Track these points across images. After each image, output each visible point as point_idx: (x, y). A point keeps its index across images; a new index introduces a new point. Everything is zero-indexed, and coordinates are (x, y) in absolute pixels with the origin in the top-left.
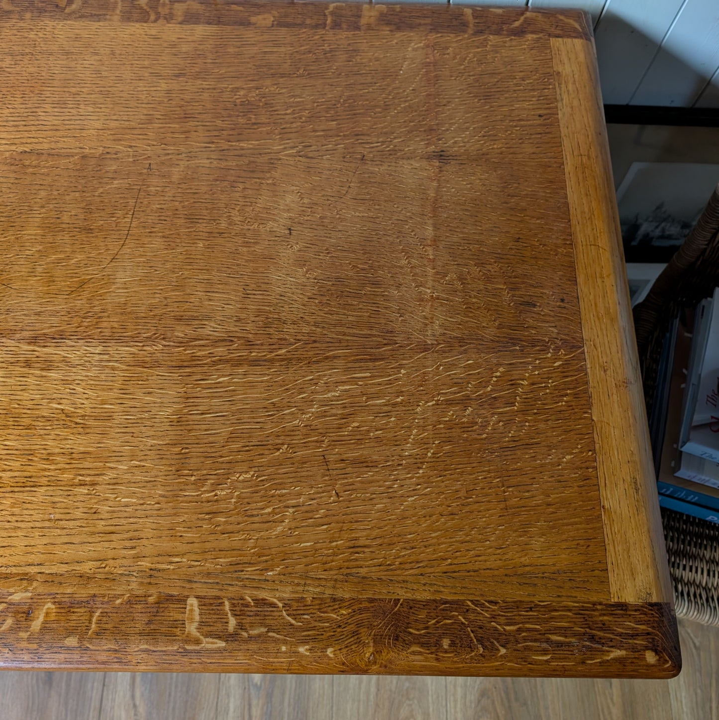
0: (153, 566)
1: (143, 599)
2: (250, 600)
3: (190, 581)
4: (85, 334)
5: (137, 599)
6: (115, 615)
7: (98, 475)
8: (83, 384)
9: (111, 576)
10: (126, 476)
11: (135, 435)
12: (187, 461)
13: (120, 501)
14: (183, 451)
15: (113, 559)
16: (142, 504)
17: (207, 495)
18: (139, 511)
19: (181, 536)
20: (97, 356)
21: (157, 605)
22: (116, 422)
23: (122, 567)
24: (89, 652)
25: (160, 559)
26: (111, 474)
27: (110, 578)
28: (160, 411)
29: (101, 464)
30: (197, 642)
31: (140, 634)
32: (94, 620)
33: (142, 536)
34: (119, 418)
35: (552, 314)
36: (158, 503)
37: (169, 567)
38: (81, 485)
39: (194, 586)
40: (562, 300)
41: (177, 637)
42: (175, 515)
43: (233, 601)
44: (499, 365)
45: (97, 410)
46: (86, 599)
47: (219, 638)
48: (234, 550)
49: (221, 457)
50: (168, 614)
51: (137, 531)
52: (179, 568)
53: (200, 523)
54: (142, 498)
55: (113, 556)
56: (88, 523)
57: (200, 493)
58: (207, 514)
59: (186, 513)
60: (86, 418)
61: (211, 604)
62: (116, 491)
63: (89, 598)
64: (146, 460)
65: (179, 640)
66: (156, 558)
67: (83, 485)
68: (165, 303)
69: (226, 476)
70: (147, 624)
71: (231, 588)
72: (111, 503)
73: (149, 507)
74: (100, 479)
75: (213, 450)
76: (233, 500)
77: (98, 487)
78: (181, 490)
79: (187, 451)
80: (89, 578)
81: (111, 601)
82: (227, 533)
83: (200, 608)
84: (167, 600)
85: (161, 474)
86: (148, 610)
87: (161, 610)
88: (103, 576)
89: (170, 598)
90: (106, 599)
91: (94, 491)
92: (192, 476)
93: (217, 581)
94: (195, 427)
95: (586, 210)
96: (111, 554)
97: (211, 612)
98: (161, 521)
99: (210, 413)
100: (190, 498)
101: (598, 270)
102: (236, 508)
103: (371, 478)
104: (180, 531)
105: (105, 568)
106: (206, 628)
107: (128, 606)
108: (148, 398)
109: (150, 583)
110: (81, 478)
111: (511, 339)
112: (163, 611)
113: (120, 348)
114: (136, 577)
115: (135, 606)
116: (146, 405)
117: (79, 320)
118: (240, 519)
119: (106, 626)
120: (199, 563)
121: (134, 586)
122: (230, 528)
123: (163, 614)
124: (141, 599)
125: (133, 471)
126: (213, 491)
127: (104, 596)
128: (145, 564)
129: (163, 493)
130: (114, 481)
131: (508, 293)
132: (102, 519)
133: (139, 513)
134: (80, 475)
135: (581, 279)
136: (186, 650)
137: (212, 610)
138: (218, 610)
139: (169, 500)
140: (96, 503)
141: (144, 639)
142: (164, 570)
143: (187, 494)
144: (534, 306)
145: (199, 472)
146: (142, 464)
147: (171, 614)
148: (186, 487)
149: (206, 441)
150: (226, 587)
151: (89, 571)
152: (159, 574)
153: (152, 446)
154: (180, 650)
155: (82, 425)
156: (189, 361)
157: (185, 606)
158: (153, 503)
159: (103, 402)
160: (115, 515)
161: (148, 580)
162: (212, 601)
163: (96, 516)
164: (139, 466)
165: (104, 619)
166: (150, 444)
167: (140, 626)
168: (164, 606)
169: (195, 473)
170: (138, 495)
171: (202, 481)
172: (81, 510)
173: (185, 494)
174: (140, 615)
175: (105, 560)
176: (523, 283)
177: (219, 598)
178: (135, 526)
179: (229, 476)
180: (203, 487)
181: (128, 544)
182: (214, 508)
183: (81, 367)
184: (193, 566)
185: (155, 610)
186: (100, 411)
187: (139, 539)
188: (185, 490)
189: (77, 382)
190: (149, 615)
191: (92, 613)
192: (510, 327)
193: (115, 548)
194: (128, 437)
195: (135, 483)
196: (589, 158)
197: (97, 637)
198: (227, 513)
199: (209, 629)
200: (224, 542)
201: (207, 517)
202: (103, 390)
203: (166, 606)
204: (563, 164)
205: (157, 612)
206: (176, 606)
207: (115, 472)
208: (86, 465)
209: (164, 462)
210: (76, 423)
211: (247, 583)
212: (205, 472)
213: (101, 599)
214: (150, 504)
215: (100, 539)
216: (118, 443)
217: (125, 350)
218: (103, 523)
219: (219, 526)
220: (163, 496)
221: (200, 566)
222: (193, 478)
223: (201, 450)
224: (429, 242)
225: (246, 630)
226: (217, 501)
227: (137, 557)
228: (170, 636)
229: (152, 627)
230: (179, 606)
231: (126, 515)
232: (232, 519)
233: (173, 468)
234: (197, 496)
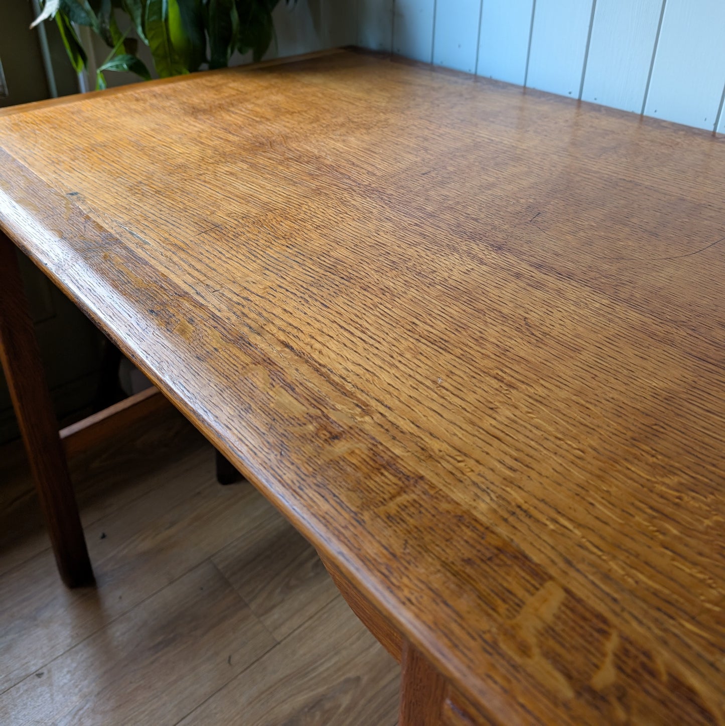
0: (525, 506)
1: (482, 529)
2: (662, 668)
3: (569, 563)
4: (597, 286)
5: (473, 522)
6: (429, 516)
7: (523, 382)
8: (566, 314)
9: (459, 475)
10: (558, 404)
11: (596, 378)
12: (656, 439)
13: (532, 418)
14: (655, 427)
15: (478, 461)
16: (560, 439)
17: (664, 488)
18: (548, 442)
19: (592, 504)
20: (599, 304)
21: (496, 551)
22: (581, 357)
23: (482, 476)
24: (360, 528)
25: (541, 505)
26: (541, 391)
27: (457, 477)
28: (646, 378)
29: (534, 376)
30: (524, 650)
31: (444, 564)
32: (399, 500)
33: (534, 465)
34: (585, 356)
36: (583, 452)
37: (548, 523)
38: (495, 378)
39: (573, 573)
41: (495, 615)
42: (599, 477)
43: (628, 646)
45: (565, 338)
46: (409, 474)
47: (569, 676)
48: (672, 579)
49: (714, 465)
50: (503, 574)
51: (531, 457)
52: (563, 535)
53: (632, 510)
54: (563, 433)
55: (478, 458)
56: (474, 411)
57: (653, 479)
58: (651, 508)
59: (617, 486)
60: (548, 336)
61: (584, 619)
62: (534, 408)
63: (413, 476)
64: (596, 405)
65: (495, 620)
66: (536, 502)
67: (498, 380)
68: (715, 308)
69: (710, 490)
70: (463, 560)
71: (635, 624)
72: (517, 413)
73: (565, 446)
74: (524, 386)
75: (703, 451)
76: (707, 522)
77: (514, 391)
78: (626, 459)
79: (662, 430)
80: (431, 456)
81: (437, 498)
82: (672, 551)
83: (563, 608)
84: (516, 557)
85: (608, 428)
86: (479, 547)
87: (498, 561)
88: (449, 467)
89: (521, 558)
90: (432, 492)
91: (507, 392)
92: (653, 456)
93: (616, 596)
94: (688, 416)
96: (478, 454)
97: (578, 628)
98: (575, 472)
99: (721, 417)
100: (634, 476)
102: (706, 533)
104: (595, 499)
105: (459, 462)
106: (552, 643)
107: (455, 521)
108: (638, 361)
109: (506, 520)
110: (500, 373)
112: (498, 565)
113: (630, 311)
114: (492, 499)
115: (464, 528)
116: (632, 365)
117: (598, 276)
118: (706, 550)
119: (408, 518)
120: (600, 553)
121: (483, 506)
122: (681, 548)
123: (496, 568)
124: (478, 527)
125: (571, 405)
126: (678, 491)
127: (432, 486)
128: (516, 496)
129: (597, 447)
130: (539, 399)
132: (495, 419)
133: (547, 444)
134: (502, 371)
136: (494, 645)
137: (582, 627)
138: (591, 635)
139: (602, 458)
140: (500, 402)
141: (445, 575)
142: (537, 521)
143: (633, 469)
145: (666, 459)
146: (588, 405)
147: (510, 579)
148: (636, 461)
149: (696, 437)
150: (626, 615)
151: (437, 452)
152: (527, 520)
153: (613, 398)
154: (487, 637)
155: (538, 339)
156: (719, 361)
157: (538, 586)
158: (574, 446)
159: (578, 336)
160: (515, 426)
161: (506, 515)
162: (588, 615)
163: (490, 412)
164: (582, 405)
165: (412, 509)
166: (611, 396)
167: (451, 555)
168: (505, 559)
169: (660, 457)
170: (560, 428)
171: (670, 471)
172: (478, 397)
173: (629, 466)
174: (462, 543)
175: (465, 455)
177: (604, 621)
178: (532, 452)
179: (716, 492)
180: (662, 477)
181: (509, 461)
182: (669, 510)
183: (572, 302)
184: (587, 549)
185: (488, 555)
186: (569, 340)
187: (527, 466)
188: (632, 463)
189: (559, 309)
190: (475, 552)
191: (402, 490)
193: (487, 453)
194: (588, 376)
195: (564, 415)
197: (386, 520)
198: (687, 530)
199: (558, 649)
200: (664, 559)
201: (649, 511)
202: (586, 329)
203: (509, 562)
205: (490, 559)
206: (523, 574)
207: (546, 391)
208: (517, 368)
209: (620, 420)
210: (533, 334)
211: (672, 641)
212: (677, 465)
213: (427, 487)
214: (569, 445)
215: (476, 433)
216: (571, 373)
217: (634, 316)
218: (494, 422)
219: (664, 534)
220: (595, 449)
221: (599, 557)
222: (654, 460)
223: (684, 441)
225: (627, 709)
226: (676, 504)
227: (510, 482)
228: (486, 604)
229: (468, 570)
230: (528, 578)
231: (528, 434)
232: (692, 542)
233: (630, 434)
234: (648, 480)
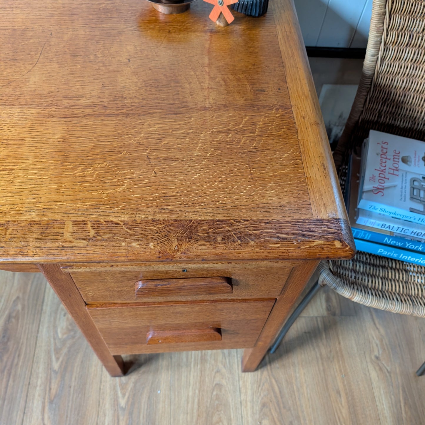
0: (45, 207)
1: (39, 222)
2: (103, 221)
3: (67, 213)
4: (10, 104)
5: (35, 222)
6: (21, 230)
7: (14, 166)
8: (8, 125)
9: (19, 212)
10: (31, 166)
11: (37, 148)
12: (68, 159)
13: (27, 177)
14: (65, 154)
15: (22, 204)
16: (40, 178)
17: (79, 174)
18: (38, 182)
19: (63, 193)
20: (17, 113)
21: (47, 225)
22: (26, 142)
23: (27, 207)
24: (4, 249)
25: (50, 203)
26: (23, 165)
27: (19, 213)
28: (53, 137)
29: (16, 161)
30: (71, 242)
31: (36, 239)
32: (8, 233)
33: (39, 192)
34: (27, 140)
35: (274, 95)
36: (50, 178)
37: (55, 207)
38: (4, 170)
39: (70, 215)
40: (279, 89)
41: (58, 240)
42: (59, 183)
43: (93, 222)
44: (246, 116)
45: (15, 137)
46: (4, 223)
47: (85, 240)
48: (94, 198)
49: (88, 157)
50: (53, 229)
51: (36, 191)
52: (61, 207)
53: (74, 187)
54: (41, 176)
55: (21, 203)
56: (6, 188)
57: (75, 173)
58: (79, 182)
59: (66, 182)
60: (9, 140)
61: (80, 224)
62: (25, 173)
63: (6, 223)
64: (44, 159)
65: (59, 242)
66: (48, 203)
67: (5, 170)
68: (58, 90)
69: (90, 165)
70: (40, 234)
71: (92, 216)
72: (21, 178)
73: (44, 180)
74: (16, 167)
75: (83, 154)
76: (94, 176)
77: (14, 171)
78: (64, 172)
79: (68, 154)
80: (6, 213)
81: (19, 224)
82: (90, 191)
83: (73, 226)
84: (53, 223)
85: (52, 165)
86: (41, 228)
87: (49, 227)
88: (15, 212)
89: (55, 222)
90: (16, 223)
91: (12, 173)
92: (70, 165)
93: (83, 213)
94: (73, 144)
95: (290, 53)
96: (20, 201)
97: (80, 228)
98: (52, 186)
99: (82, 138)
100: (69, 176)
101: (298, 77)
102: (96, 180)
103: (175, 166)
104: (63, 191)
105: (16, 208)
106: (76, 235)
107: (29, 226)
108: (46, 131)
109: (43, 215)
110: (4, 167)
111: (252, 105)
112: (50, 228)
113: (30, 110)
114: (35, 212)
115: (33, 226)
116: (45, 134)
117: (7, 98)
118: (98, 184)
119: (16, 235)
120: (73, 205)
121: (34, 216)
122: (92, 188)
123: (50, 229)
124: (37, 222)
125: (35, 164)
126: (83, 172)
127: (15, 221)
128: (41, 206)
129: (53, 173)
130: (24, 168)
131: (250, 86)
132: (15, 186)
133: (38, 183)
134: (3, 166)
135: (289, 81)
136: (63, 247)
137: (80, 227)
138: (84, 227)
139: (57, 176)
140: (12, 178)
141: (38, 241)
142: (52, 208)
143: (67, 173)
144: (264, 91)
145: (74, 164)
146: (41, 160)
147: (56, 229)
148: (67, 170)
149: (79, 150)
150: (89, 216)
151: (6, 210)
152: (49, 211)
153: (47, 152)
154: (60, 246)
155: (6, 144)
156: (71, 115)
157: (64, 225)
158: (47, 178)
159: (19, 133)
160: (24, 184)
161: (42, 213)
162: (80, 223)
163: (12, 184)
164: (39, 161)
165: (14, 232)
166: (46, 151)
167: (36, 236)
168: (51, 225)
169: (72, 164)
170: (38, 174)
171: (77, 167)
172: (3, 182)
173: (66, 173)
174: (36, 230)
175: (16, 204)
176: (258, 82)
177: (84, 221)
178: (36, 189)
179: (92, 165)
180: (76, 170)
181: (31, 197)
182: (83, 180)
183: (7, 118)
184: (70, 206)
185: (46, 227)
186: (17, 137)
187: (37, 194)
188: (66, 172)
189: (4, 124)
190: (42, 230)
191: (6, 229)
192: (251, 100)
193: (22, 199)
194: (34, 149)
195: (36, 169)
196: (290, 33)
197: (9, 241)
198: (91, 182)
199: (78, 235)
200: (89, 195)
201: (79, 183)
202: (20, 128)
203: (52, 225)
204: (277, 35)
205: (47, 228)
206: (58, 225)
207: (25, 164)
208: (7, 161)
209: (54, 159)
210: (3, 143)
211: (102, 214)
212: (78, 163)
213: (13, 223)
214: (45, 178)
215: (14, 195)
216: (27, 151)
217: (33, 111)
218: (16, 187)
219: (86, 187)
220: (53, 175)
221: (74, 206)
222: (71, 166)
223: (76, 154)
224: (206, 65)
225: (100, 236)
226: (85, 176)
227: (36, 203)
228: (55, 240)
229: (43, 235)
230: (60, 225)
231: (30, 183)
232: (94, 185)
233: (59, 162)
234: (73, 174)
